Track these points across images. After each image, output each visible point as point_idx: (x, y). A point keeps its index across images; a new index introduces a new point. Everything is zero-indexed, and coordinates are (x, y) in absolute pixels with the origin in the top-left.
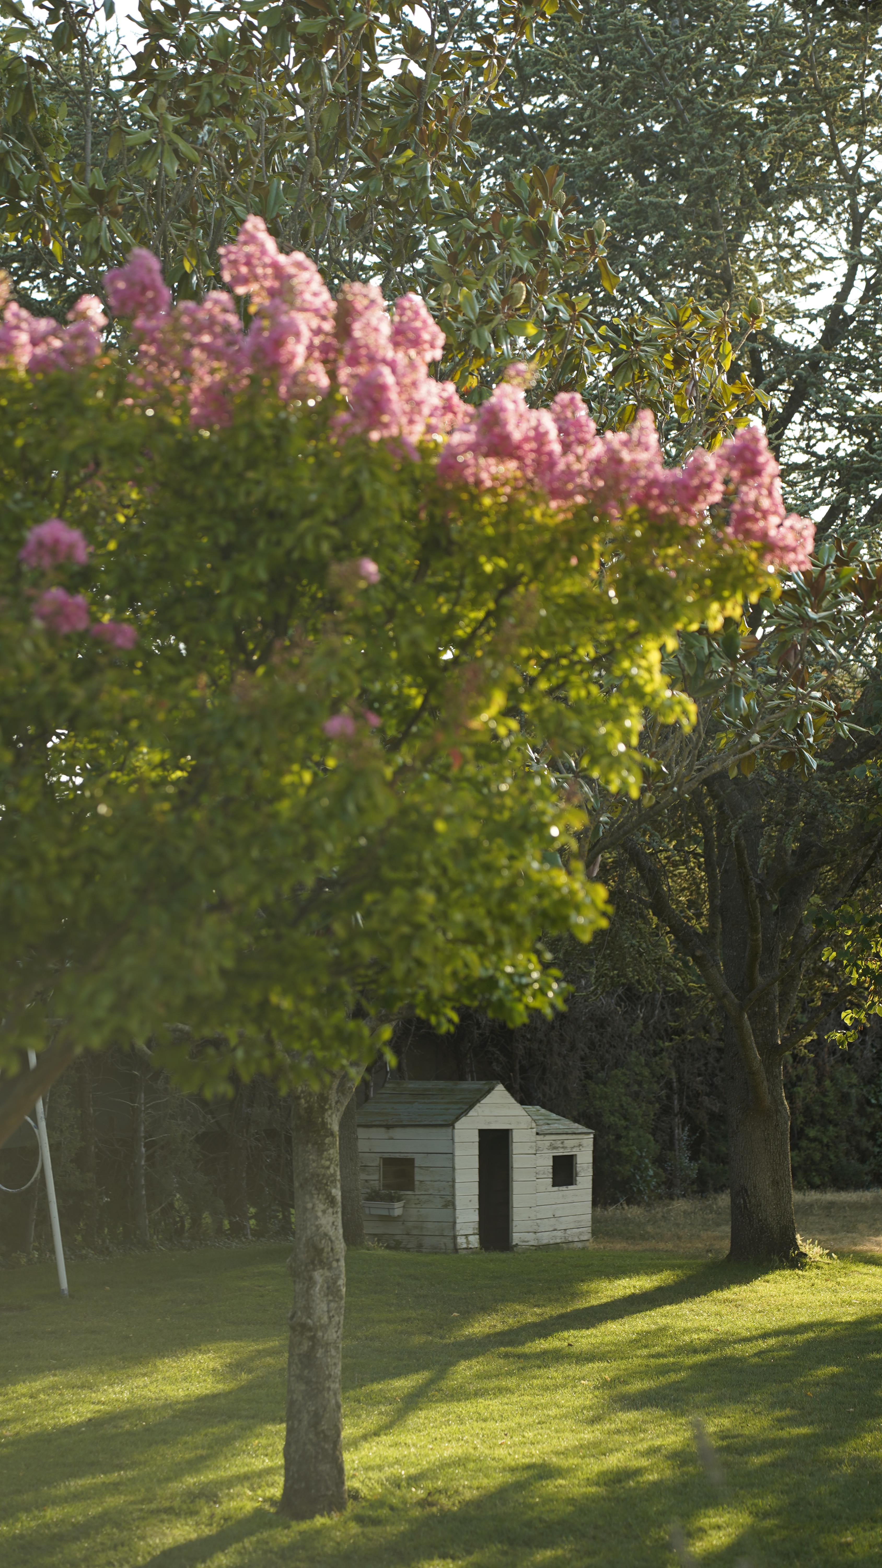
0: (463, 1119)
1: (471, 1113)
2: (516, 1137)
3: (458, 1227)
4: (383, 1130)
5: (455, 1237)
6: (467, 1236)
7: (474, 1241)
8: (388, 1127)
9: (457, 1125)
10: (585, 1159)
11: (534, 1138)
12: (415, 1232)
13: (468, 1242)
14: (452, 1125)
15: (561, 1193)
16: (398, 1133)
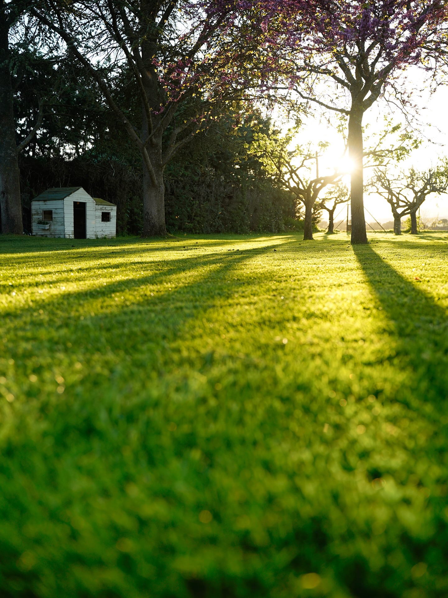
0: (67, 198)
1: (70, 196)
2: (88, 205)
3: (66, 231)
4: (43, 202)
5: (65, 235)
6: (69, 235)
7: (72, 236)
8: (45, 201)
9: (65, 199)
10: (114, 214)
11: (95, 206)
12: (53, 234)
13: (69, 237)
14: (63, 199)
15: (105, 224)
16: (48, 202)
